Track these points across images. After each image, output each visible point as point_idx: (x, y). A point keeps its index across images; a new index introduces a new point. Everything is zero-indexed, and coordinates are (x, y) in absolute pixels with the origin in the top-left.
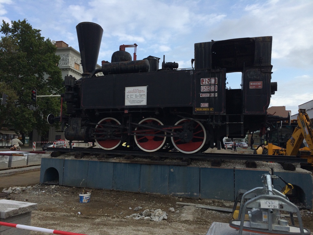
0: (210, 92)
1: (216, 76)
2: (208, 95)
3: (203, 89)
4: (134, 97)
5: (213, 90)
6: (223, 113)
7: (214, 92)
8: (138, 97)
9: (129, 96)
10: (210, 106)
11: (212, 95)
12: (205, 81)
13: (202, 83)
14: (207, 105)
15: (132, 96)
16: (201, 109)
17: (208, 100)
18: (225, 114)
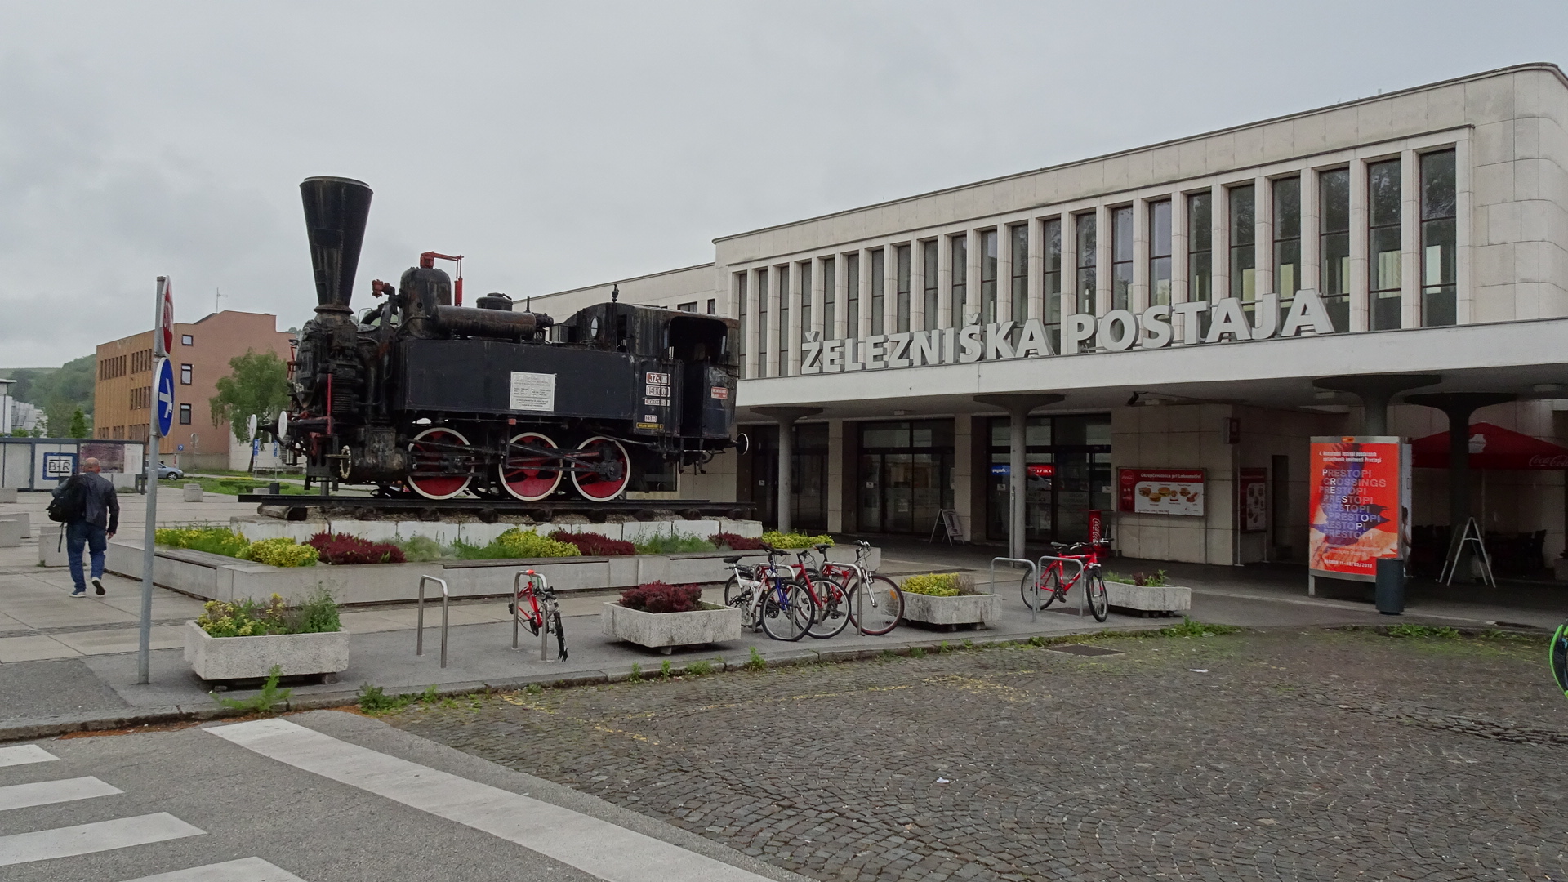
0: (659, 398)
1: (669, 371)
2: (656, 402)
3: (649, 390)
4: (529, 392)
5: (664, 395)
6: (676, 434)
7: (666, 398)
8: (538, 395)
9: (519, 391)
10: (659, 421)
11: (663, 403)
12: (653, 377)
13: (649, 381)
14: (654, 419)
15: (525, 392)
16: (645, 426)
17: (658, 411)
18: (679, 435)
